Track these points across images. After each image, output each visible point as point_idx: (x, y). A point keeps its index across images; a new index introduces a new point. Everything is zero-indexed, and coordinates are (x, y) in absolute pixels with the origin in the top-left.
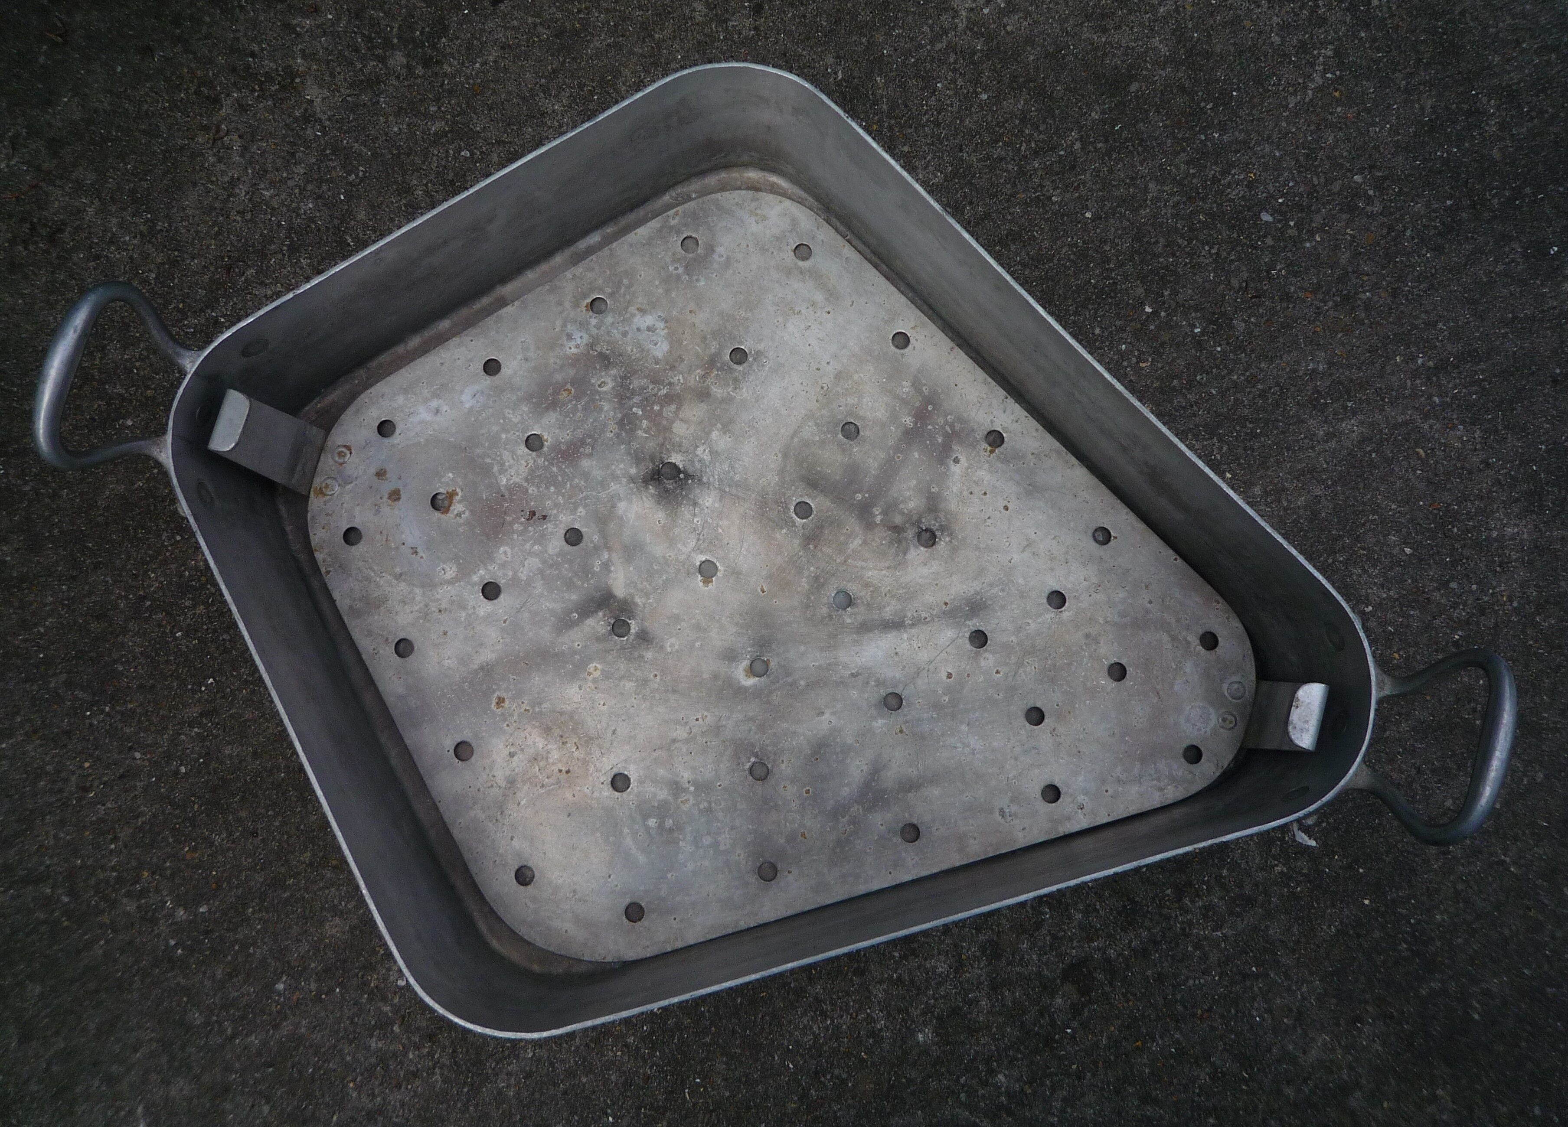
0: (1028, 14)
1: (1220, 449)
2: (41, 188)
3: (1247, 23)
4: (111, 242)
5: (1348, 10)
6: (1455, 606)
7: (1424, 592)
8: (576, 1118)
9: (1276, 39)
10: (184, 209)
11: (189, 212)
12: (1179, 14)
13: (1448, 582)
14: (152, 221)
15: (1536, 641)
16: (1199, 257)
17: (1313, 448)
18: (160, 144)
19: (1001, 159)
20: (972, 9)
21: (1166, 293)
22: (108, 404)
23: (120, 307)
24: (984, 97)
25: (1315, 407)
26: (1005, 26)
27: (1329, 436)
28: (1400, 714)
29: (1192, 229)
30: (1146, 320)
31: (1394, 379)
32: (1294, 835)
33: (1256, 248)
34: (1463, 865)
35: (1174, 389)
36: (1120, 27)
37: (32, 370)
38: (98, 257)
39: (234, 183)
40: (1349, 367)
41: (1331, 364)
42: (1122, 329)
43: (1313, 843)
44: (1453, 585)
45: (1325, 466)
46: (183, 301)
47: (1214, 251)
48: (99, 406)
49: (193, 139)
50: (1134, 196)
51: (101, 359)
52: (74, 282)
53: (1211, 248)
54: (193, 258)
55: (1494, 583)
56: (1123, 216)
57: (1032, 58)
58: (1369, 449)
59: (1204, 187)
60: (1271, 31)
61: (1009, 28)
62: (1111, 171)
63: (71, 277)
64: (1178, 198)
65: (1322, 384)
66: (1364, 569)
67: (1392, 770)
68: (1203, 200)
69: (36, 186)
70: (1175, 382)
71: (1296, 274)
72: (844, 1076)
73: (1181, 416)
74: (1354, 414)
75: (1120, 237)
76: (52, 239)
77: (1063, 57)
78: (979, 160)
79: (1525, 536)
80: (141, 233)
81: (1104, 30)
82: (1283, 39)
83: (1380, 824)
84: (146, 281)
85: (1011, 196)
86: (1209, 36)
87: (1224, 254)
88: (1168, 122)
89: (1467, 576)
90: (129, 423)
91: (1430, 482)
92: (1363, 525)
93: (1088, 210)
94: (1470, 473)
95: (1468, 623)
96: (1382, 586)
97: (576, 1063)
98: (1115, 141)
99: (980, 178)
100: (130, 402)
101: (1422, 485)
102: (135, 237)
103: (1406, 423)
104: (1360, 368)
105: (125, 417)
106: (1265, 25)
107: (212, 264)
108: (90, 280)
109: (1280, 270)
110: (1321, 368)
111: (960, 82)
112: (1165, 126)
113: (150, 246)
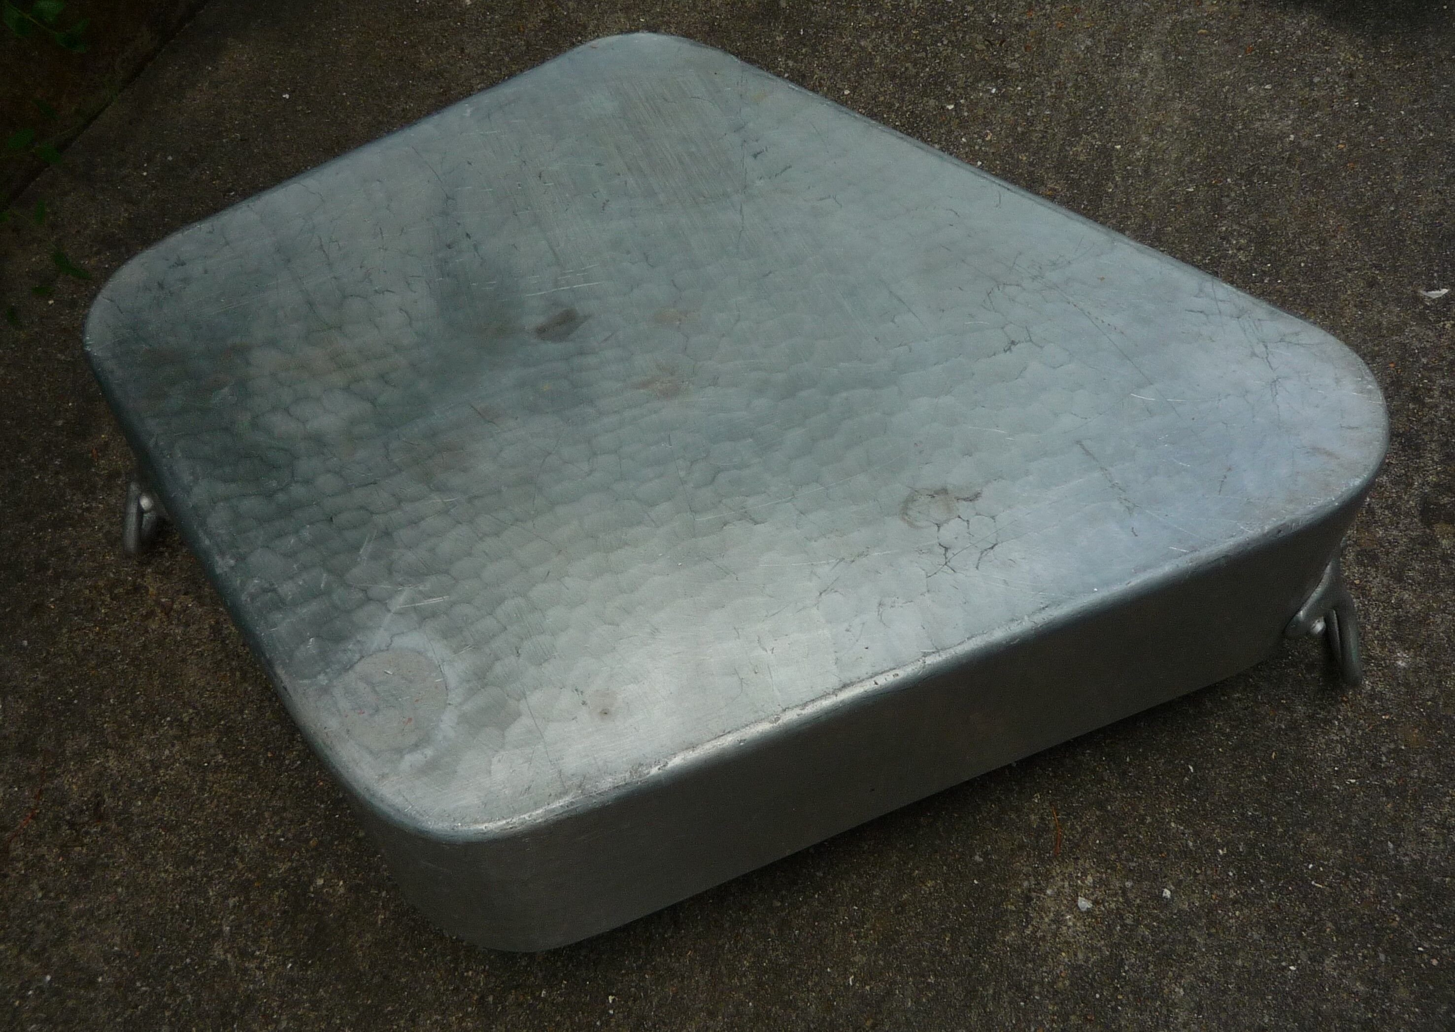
2: (47, 789)
4: (156, 768)
6: (1332, 89)
7: (1307, 99)
8: (1270, 997)
10: (194, 686)
11: (201, 683)
13: (1311, 81)
14: (176, 720)
15: (1399, 63)
16: (941, 53)
17: (1143, 86)
18: (122, 660)
21: (949, 89)
22: (286, 887)
23: (217, 806)
25: (1114, 66)
27: (1144, 72)
28: (1388, 174)
29: (918, 43)
30: (957, 113)
31: (1135, 10)
32: (1429, 298)
33: (967, 18)
35: (1023, 133)
37: (188, 930)
38: (156, 790)
39: (216, 630)
40: (1104, 27)
41: (1092, 36)
42: (950, 132)
43: (1445, 291)
44: (1316, 80)
45: (1163, 89)
46: (267, 750)
47: (945, 42)
48: (279, 897)
49: (147, 632)
50: (860, 57)
51: (242, 860)
52: (153, 830)
53: (942, 42)
54: (241, 712)
55: (1335, 57)
56: (868, 74)
58: (1173, 57)
59: (895, 15)
62: (828, 58)
63: (148, 827)
64: (887, 36)
65: (1102, 50)
66: (1259, 120)
68: (903, 22)
69: (41, 792)
70: (1019, 129)
71: (1008, 10)
72: (1392, 746)
73: (1048, 143)
74: (1140, 48)
75: (882, 86)
76: (99, 816)
79: (1316, 18)
80: (175, 737)
84: (218, 767)
87: (954, 38)
89: (1317, 68)
90: (320, 882)
91: (1229, 42)
92: (1226, 98)
93: (843, 90)
94: (1242, 16)
95: (1351, 91)
96: (1281, 118)
97: (1218, 957)
98: (809, 40)
100: (304, 866)
101: (1227, 47)
102: (173, 745)
103: (1174, 26)
104: (1110, 22)
105: (311, 882)
107: (262, 701)
108: (166, 814)
109: (996, 17)
110: (1089, 43)
113: (193, 739)
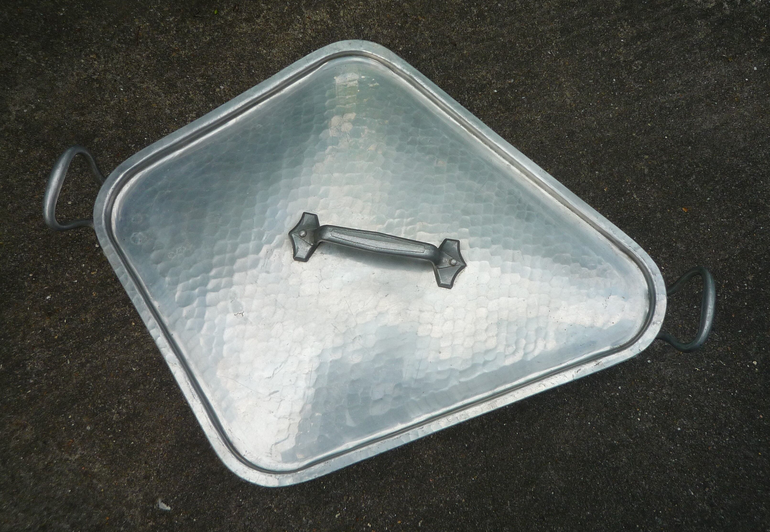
0: (46, 110)
1: (130, 311)
3: (154, 105)
5: (204, 94)
9: (168, 111)
12: (120, 104)
19: (28, 180)
20: (18, 110)
24: (21, 151)
26: (34, 117)
34: (249, 511)
36: (91, 112)
57: (46, 131)
60: (165, 108)
61: (36, 118)
67: (213, 465)
77: (62, 130)
78: (17, 182)
81: (83, 115)
82: (171, 111)
83: (205, 494)
85: (32, 197)
86: (135, 112)
88: (112, 155)
99: (17, 190)
106: (163, 105)
111: (10, 145)
112: (111, 157)
